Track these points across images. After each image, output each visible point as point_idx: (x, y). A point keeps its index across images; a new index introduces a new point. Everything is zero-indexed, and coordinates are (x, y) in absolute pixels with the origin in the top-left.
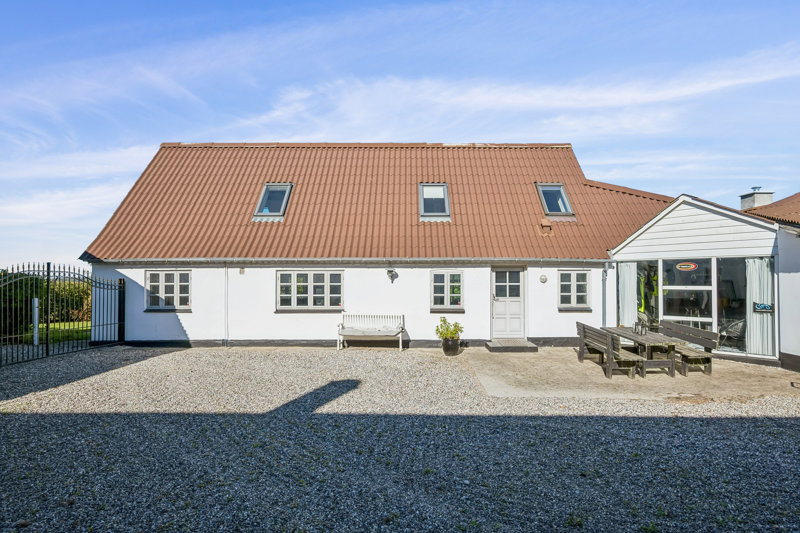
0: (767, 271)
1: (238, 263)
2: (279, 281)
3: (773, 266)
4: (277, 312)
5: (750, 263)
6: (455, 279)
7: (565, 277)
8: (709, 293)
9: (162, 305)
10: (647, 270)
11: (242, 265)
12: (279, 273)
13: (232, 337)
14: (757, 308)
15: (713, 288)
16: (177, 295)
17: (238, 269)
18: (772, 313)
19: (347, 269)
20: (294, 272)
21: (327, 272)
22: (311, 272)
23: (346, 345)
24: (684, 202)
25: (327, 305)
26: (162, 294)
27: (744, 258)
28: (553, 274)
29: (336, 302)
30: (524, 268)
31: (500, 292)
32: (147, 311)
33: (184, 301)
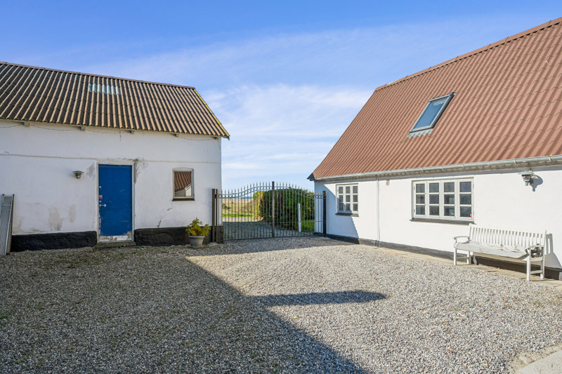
1: (385, 175)
2: (415, 191)
4: (413, 220)
9: (345, 211)
11: (388, 177)
12: (415, 183)
13: (382, 240)
16: (352, 203)
17: (385, 181)
19: (476, 177)
20: (427, 182)
21: (457, 180)
22: (441, 181)
23: (475, 261)
25: (457, 216)
26: (345, 202)
29: (466, 213)
32: (338, 214)
33: (356, 207)
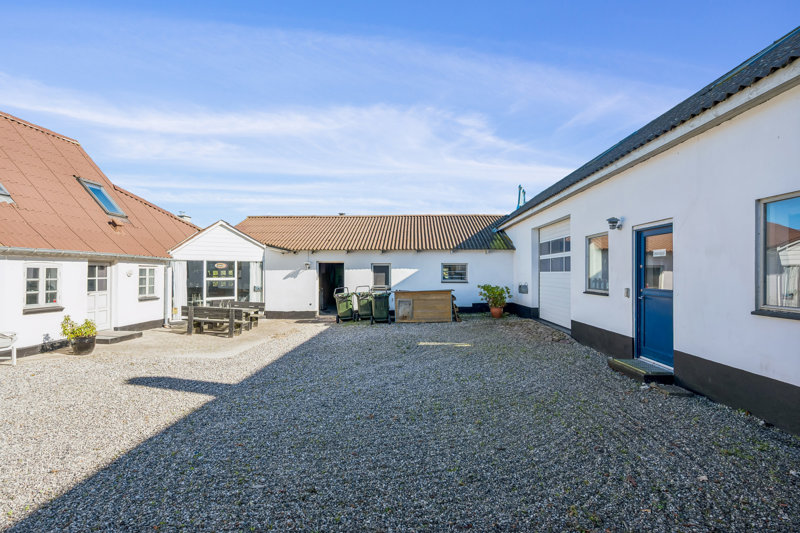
0: (259, 270)
3: (262, 267)
5: (251, 265)
6: (50, 272)
7: (142, 272)
8: (233, 282)
10: (194, 268)
14: (255, 289)
15: (235, 279)
18: (261, 291)
24: (221, 225)
27: (249, 263)
28: (135, 267)
30: (111, 263)
31: (91, 286)
